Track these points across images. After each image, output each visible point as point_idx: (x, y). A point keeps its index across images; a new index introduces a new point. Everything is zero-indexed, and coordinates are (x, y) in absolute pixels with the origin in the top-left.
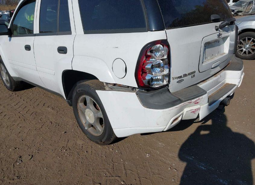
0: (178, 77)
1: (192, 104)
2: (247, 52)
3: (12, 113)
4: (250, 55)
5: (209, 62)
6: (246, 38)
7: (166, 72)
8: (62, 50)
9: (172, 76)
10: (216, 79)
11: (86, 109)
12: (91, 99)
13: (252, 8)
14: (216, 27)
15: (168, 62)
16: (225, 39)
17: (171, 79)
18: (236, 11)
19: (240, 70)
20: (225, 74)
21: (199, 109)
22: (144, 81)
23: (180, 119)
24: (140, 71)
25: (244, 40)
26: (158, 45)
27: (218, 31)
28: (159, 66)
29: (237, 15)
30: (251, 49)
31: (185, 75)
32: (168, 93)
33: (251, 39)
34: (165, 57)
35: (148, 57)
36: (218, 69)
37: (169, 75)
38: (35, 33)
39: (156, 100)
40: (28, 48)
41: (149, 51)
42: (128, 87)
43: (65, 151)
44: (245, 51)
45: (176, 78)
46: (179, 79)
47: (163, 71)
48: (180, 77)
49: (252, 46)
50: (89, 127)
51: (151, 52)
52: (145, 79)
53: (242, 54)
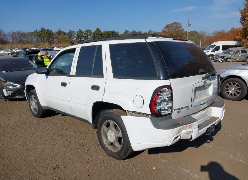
0: (178, 109)
1: (187, 127)
2: (233, 95)
3: (42, 135)
4: (235, 97)
5: (198, 100)
6: (232, 83)
7: (170, 105)
8: (95, 88)
9: (174, 108)
10: (205, 113)
11: (108, 131)
12: (113, 123)
13: (239, 56)
14: (202, 77)
15: (171, 99)
16: (209, 85)
17: (173, 110)
18: (225, 58)
19: (222, 107)
20: (211, 109)
21: (192, 131)
22: (156, 110)
23: (179, 138)
24: (153, 104)
25: (230, 84)
26: (165, 89)
27: (204, 80)
28: (165, 100)
29: (227, 61)
30: (237, 92)
31: (182, 108)
32: (171, 119)
33: (235, 84)
34: (170, 96)
35: (158, 95)
36: (206, 105)
37: (171, 108)
38: (71, 74)
39: (163, 123)
40: (64, 84)
41: (159, 91)
42: (144, 114)
43: (90, 162)
44: (232, 93)
45: (176, 109)
46: (178, 111)
47: (168, 104)
48: (179, 109)
49: (237, 89)
50: (109, 145)
51: (161, 92)
52: (156, 109)
53: (229, 95)
